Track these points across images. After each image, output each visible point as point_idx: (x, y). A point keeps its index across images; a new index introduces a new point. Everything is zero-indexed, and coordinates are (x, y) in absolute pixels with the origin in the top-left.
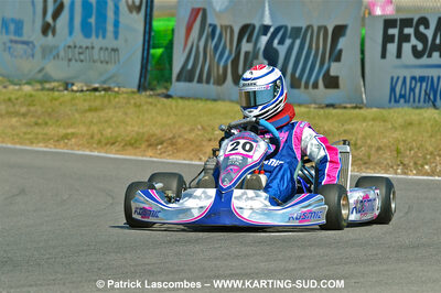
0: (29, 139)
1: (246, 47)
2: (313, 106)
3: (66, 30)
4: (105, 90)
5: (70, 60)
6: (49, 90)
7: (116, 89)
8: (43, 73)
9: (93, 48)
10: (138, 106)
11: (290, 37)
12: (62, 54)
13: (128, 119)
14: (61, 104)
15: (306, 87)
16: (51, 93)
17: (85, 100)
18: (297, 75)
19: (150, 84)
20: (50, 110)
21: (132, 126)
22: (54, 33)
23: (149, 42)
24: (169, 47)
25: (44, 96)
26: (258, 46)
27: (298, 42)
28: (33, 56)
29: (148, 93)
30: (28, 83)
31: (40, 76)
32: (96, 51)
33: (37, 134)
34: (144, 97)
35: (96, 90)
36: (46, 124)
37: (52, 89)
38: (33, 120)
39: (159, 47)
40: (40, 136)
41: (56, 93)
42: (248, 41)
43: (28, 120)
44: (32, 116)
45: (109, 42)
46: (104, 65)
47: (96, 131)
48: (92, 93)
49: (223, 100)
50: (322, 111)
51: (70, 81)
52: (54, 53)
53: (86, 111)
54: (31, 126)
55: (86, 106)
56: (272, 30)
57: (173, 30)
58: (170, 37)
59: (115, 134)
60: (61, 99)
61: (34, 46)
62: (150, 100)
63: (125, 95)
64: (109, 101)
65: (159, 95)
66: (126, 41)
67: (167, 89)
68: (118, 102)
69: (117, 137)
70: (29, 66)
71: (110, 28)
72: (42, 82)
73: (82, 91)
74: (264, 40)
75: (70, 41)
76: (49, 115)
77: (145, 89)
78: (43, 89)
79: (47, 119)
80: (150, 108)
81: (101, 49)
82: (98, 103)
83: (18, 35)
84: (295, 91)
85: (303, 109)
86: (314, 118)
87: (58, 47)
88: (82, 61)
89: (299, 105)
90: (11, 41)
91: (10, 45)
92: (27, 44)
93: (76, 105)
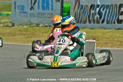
0: (27, 42)
1: (92, 12)
2: (114, 29)
3: (37, 8)
4: (49, 26)
5: (38, 17)
6: (32, 27)
8: (30, 21)
9: (45, 13)
11: (106, 8)
12: (36, 16)
14: (36, 31)
15: (111, 23)
16: (33, 28)
17: (43, 30)
18: (108, 20)
20: (32, 33)
22: (33, 9)
23: (62, 11)
24: (69, 12)
25: (31, 29)
26: (96, 11)
28: (27, 16)
30: (26, 25)
32: (46, 14)
33: (29, 40)
35: (46, 26)
36: (32, 37)
37: (33, 27)
38: (27, 36)
39: (65, 13)
40: (30, 41)
41: (34, 28)
42: (93, 10)
43: (26, 36)
44: (27, 35)
45: (50, 11)
46: (49, 18)
48: (45, 27)
49: (86, 28)
50: (116, 31)
51: (38, 24)
52: (34, 15)
53: (43, 33)
54: (27, 38)
55: (44, 31)
56: (100, 6)
57: (70, 7)
58: (69, 10)
60: (36, 29)
61: (27, 13)
64: (51, 29)
66: (55, 11)
70: (26, 20)
71: (50, 7)
72: (30, 24)
73: (42, 27)
74: (98, 9)
75: (38, 11)
76: (32, 34)
78: (30, 27)
79: (32, 36)
81: (48, 13)
82: (47, 30)
83: (23, 10)
84: (108, 25)
85: (110, 30)
86: (114, 33)
87: (35, 14)
88: (42, 18)
89: (109, 29)
90: (20, 12)
91: (20, 13)
92: (25, 13)
93: (41, 31)
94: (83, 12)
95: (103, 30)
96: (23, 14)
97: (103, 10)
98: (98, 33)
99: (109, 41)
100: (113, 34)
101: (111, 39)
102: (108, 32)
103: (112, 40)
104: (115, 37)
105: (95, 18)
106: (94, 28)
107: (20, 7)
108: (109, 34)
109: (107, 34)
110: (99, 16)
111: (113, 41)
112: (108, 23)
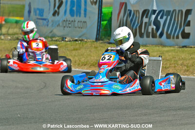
1: (145, 20)
2: (176, 47)
4: (80, 40)
5: (64, 27)
6: (55, 41)
7: (86, 40)
8: (52, 33)
9: (75, 21)
10: (96, 48)
11: (165, 15)
12: (61, 24)
13: (92, 54)
14: (60, 47)
15: (173, 38)
16: (56, 42)
17: (72, 45)
18: (169, 32)
19: (101, 38)
21: (94, 57)
22: (58, 15)
23: (101, 18)
24: (110, 20)
25: (52, 44)
26: (151, 19)
27: (169, 17)
28: (48, 25)
29: (100, 42)
31: (50, 35)
34: (98, 44)
35: (76, 40)
37: (57, 41)
39: (105, 21)
41: (58, 42)
42: (146, 17)
45: (82, 18)
46: (80, 29)
47: (77, 59)
48: (75, 42)
50: (180, 49)
51: (65, 37)
52: (57, 24)
53: (72, 50)
55: (72, 48)
56: (157, 12)
57: (112, 13)
58: (110, 16)
59: (86, 61)
60: (61, 45)
61: (48, 21)
62: (101, 45)
63: (90, 43)
64: (83, 45)
65: (105, 42)
66: (90, 18)
67: (109, 40)
68: (87, 46)
69: (87, 62)
70: (46, 30)
71: (82, 12)
72: (52, 37)
73: (70, 41)
74: (154, 17)
75: (64, 18)
77: (99, 40)
78: (52, 40)
80: (102, 48)
81: (79, 21)
82: (77, 47)
83: (41, 16)
84: (168, 40)
85: (172, 48)
86: (177, 52)
87: (59, 21)
88: (70, 27)
89: (170, 46)
90: (38, 19)
91: (36, 20)
92: (45, 19)
93: (68, 47)
94: (132, 20)
95: (160, 47)
96: (41, 21)
97: (161, 18)
98: (153, 52)
99: (170, 64)
100: (177, 54)
101: (173, 62)
102: (167, 51)
103: (174, 64)
104: (180, 59)
105: (150, 30)
106: (146, 44)
107: (38, 12)
108: (170, 54)
109: (167, 55)
110: (155, 27)
111: (176, 65)
112: (168, 37)
